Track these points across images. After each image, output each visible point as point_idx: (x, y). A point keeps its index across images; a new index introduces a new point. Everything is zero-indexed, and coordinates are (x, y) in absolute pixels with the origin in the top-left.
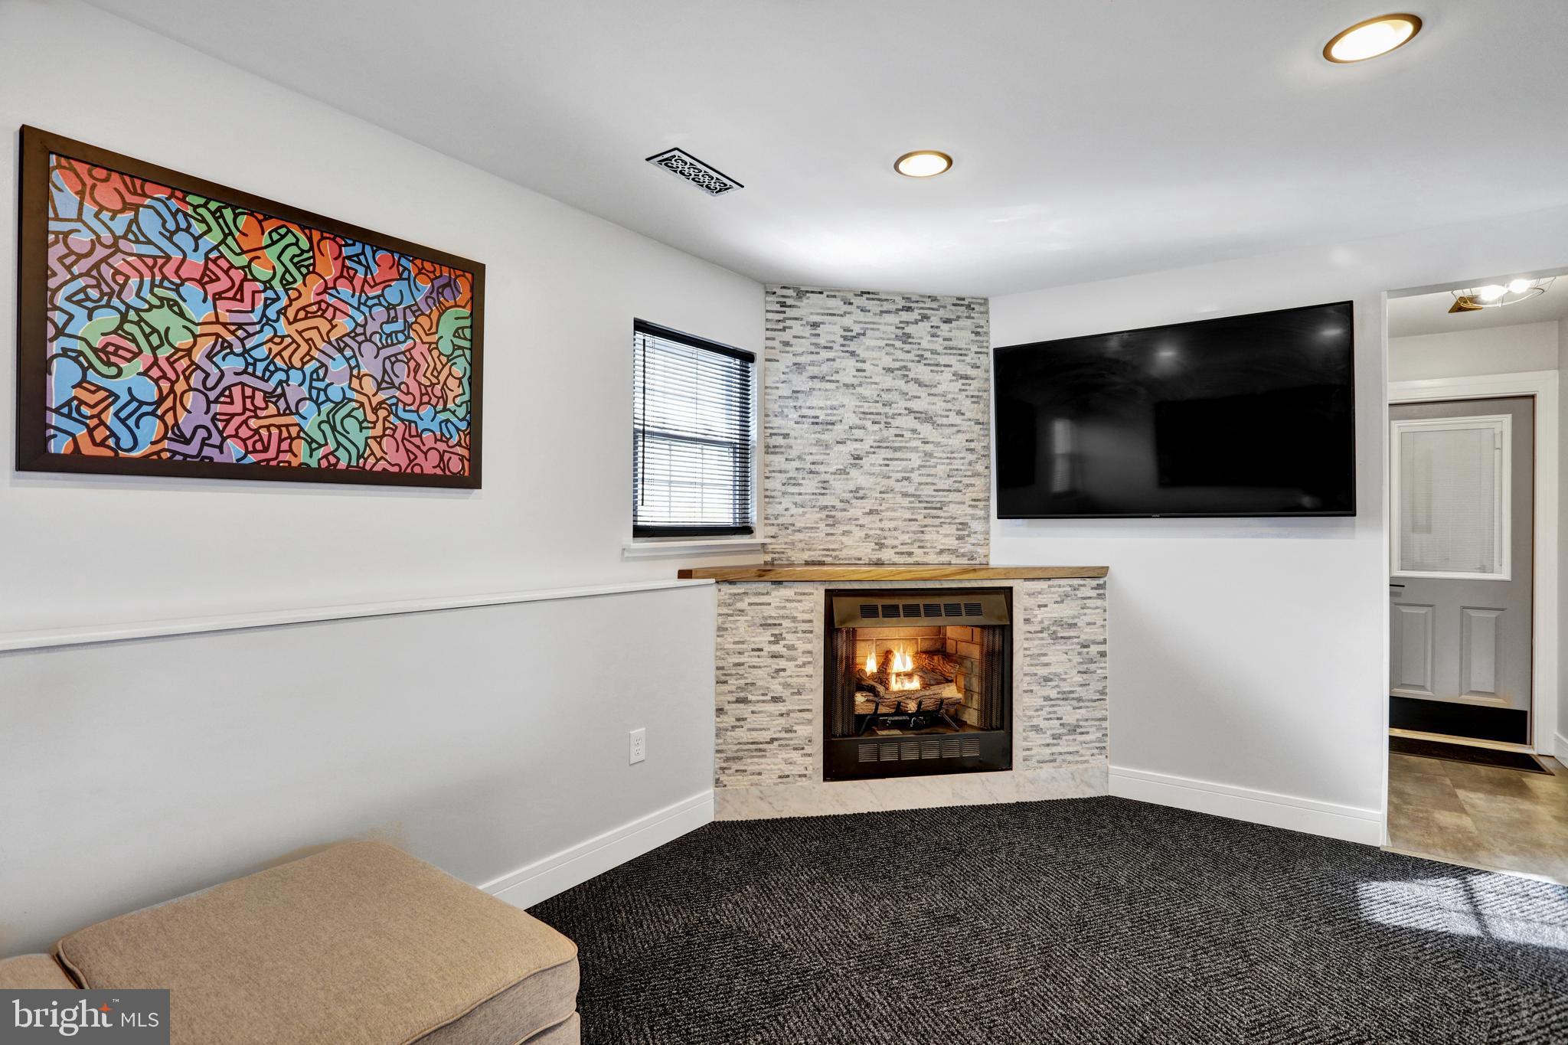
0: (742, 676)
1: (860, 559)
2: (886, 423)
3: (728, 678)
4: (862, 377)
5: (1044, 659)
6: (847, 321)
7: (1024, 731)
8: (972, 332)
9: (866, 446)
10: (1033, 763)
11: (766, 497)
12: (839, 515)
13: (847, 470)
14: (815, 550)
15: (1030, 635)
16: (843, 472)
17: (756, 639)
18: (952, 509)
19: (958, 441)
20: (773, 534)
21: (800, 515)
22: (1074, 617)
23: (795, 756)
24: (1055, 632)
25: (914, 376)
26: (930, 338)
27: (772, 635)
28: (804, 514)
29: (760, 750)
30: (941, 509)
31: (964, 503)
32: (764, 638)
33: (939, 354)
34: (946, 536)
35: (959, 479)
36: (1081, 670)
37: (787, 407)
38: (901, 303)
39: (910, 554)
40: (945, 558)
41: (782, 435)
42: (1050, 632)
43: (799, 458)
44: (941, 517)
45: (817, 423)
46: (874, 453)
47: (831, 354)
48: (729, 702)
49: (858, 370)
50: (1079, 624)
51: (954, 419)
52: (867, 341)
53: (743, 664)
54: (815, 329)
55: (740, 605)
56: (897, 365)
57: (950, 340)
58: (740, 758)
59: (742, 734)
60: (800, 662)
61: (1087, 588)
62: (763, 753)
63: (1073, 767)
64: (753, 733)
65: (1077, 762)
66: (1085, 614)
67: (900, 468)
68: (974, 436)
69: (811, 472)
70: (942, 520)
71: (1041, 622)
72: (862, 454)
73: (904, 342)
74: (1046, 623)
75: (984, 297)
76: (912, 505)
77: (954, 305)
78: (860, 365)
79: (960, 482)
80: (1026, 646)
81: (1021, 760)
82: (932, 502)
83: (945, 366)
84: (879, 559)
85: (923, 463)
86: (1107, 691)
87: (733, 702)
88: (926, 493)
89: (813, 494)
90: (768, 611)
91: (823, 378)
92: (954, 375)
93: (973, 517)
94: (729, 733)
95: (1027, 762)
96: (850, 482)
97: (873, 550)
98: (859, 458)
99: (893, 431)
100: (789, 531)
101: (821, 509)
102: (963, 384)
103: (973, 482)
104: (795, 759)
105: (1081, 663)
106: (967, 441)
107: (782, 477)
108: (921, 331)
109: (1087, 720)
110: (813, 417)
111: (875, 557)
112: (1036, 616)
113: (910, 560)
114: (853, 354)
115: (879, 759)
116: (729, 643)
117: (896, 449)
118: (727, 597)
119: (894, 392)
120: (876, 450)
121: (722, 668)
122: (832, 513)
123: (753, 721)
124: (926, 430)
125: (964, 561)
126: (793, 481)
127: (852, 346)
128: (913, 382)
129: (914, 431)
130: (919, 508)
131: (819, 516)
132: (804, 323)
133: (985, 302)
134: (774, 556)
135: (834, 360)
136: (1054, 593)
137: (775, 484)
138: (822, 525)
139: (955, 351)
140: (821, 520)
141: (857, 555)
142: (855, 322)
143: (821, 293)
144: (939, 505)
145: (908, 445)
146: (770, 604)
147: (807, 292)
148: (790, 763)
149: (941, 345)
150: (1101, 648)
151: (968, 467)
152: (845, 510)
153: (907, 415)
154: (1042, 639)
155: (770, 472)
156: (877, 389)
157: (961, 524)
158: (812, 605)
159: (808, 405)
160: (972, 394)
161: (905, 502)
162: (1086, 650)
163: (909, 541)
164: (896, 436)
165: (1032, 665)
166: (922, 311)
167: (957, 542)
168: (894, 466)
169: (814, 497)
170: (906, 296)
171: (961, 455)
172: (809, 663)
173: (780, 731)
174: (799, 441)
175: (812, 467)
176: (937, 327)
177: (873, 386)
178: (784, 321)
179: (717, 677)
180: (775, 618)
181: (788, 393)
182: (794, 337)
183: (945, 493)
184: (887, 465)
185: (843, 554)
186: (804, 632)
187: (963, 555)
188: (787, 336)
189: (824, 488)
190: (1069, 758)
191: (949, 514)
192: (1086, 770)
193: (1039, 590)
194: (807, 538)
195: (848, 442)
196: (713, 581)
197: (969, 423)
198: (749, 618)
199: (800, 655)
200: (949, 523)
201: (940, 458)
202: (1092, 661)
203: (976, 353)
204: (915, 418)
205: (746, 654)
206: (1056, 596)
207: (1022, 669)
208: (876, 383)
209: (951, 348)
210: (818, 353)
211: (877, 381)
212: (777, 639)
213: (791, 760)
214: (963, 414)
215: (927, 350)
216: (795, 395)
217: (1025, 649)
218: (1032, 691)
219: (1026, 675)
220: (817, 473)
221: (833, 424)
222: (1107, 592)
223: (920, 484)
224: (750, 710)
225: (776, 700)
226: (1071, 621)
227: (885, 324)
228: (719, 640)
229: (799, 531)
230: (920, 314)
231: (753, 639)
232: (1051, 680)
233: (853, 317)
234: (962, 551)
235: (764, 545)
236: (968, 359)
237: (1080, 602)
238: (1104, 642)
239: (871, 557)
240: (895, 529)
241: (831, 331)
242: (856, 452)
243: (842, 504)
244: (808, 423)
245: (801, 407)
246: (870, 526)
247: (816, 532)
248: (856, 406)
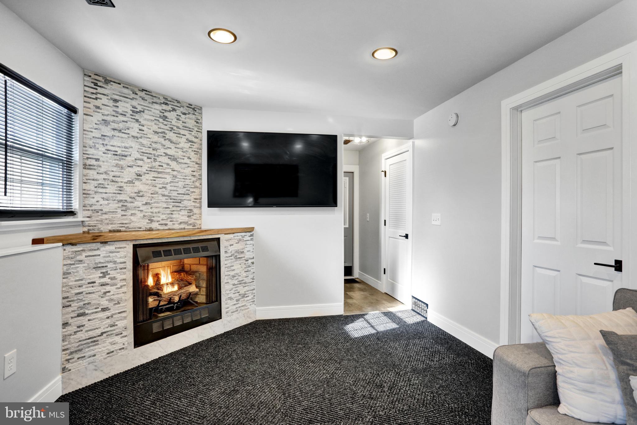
0: (81, 300)
1: (140, 228)
2: (154, 159)
3: (71, 303)
4: (142, 134)
5: (233, 268)
6: (135, 103)
7: (226, 300)
8: (195, 121)
9: (144, 170)
10: (230, 313)
11: (84, 194)
12: (129, 205)
13: (133, 182)
14: (115, 224)
15: (227, 258)
16: (131, 182)
17: (91, 277)
18: (185, 203)
19: (188, 171)
20: (89, 215)
21: (106, 205)
22: (243, 249)
23: (117, 339)
24: (236, 256)
25: (168, 138)
26: (176, 120)
27: (101, 273)
28: (108, 204)
29: (94, 341)
30: (180, 203)
31: (190, 200)
32: (96, 276)
33: (180, 129)
34: (183, 215)
35: (189, 189)
36: (246, 271)
37: (98, 143)
38: (163, 101)
39: (166, 225)
40: (182, 226)
41: (94, 159)
42: (235, 256)
43: (106, 173)
44: (181, 207)
45: (116, 155)
46: (148, 173)
47: (125, 119)
48: (72, 318)
49: (140, 130)
50: (244, 252)
51: (186, 160)
52: (146, 116)
53: (82, 293)
54: (116, 103)
55: (79, 258)
56: (160, 130)
57: (185, 123)
58: (80, 350)
59: (82, 335)
60: (118, 286)
61: (247, 236)
62: (96, 343)
63: (244, 312)
64: (89, 332)
65: (245, 309)
66: (247, 247)
67: (161, 182)
68: (195, 169)
69: (113, 181)
70: (181, 208)
71: (231, 252)
72: (142, 174)
73: (164, 120)
74: (233, 252)
75: (201, 106)
76: (167, 201)
77: (187, 107)
78: (141, 127)
79: (189, 190)
80: (226, 263)
81: (225, 313)
82: (176, 199)
83: (183, 135)
84: (150, 228)
85: (172, 181)
86: (254, 278)
87: (75, 317)
88: (173, 195)
89: (114, 193)
90: (98, 259)
91: (120, 130)
92: (187, 140)
93: (195, 207)
94: (72, 337)
95: (227, 314)
96: (135, 188)
97: (147, 223)
98: (140, 175)
99: (157, 163)
100: (99, 214)
101: (118, 201)
102: (191, 145)
103: (194, 191)
104: (116, 341)
105: (246, 268)
106: (192, 171)
107: (95, 183)
108: (172, 116)
109: (248, 291)
110: (114, 151)
111: (148, 227)
112: (229, 250)
113: (166, 228)
114: (137, 121)
115: (163, 328)
116: (72, 281)
117: (159, 173)
118: (70, 253)
119: (158, 144)
120: (149, 172)
121: (67, 297)
122: (125, 204)
123: (89, 325)
124: (174, 164)
125: (191, 227)
126: (102, 186)
127: (137, 116)
128: (168, 140)
129: (168, 164)
130: (171, 202)
131: (117, 205)
132: (109, 98)
133: (201, 109)
134: (89, 228)
135: (126, 122)
136: (235, 239)
137: (91, 186)
138: (119, 210)
139: (187, 129)
140: (119, 207)
141: (139, 226)
142: (139, 104)
143: (120, 84)
144: (179, 201)
145: (165, 171)
146: (99, 255)
147: (111, 81)
148: (114, 344)
149: (181, 125)
150: (252, 261)
151: (193, 184)
152: (132, 202)
153: (165, 156)
154: (232, 259)
155: (87, 179)
156: (150, 141)
157: (189, 210)
158: (125, 253)
159: (111, 144)
160: (194, 150)
161: (164, 199)
162: (247, 262)
163: (166, 218)
164: (159, 166)
165: (228, 271)
166: (173, 106)
167: (188, 218)
168: (158, 181)
169: (115, 195)
170: (165, 97)
171: (189, 178)
172: (124, 285)
173: (107, 327)
174: (105, 163)
175: (114, 178)
176: (180, 116)
177: (148, 139)
178: (96, 94)
179: (63, 303)
180: (103, 263)
181: (100, 136)
182: (103, 105)
183: (182, 195)
184: (155, 180)
185: (131, 226)
186: (121, 269)
187: (190, 224)
188: (98, 103)
189: (120, 191)
190: (243, 308)
191: (184, 205)
192: (248, 312)
193: (230, 238)
194: (110, 218)
195: (134, 167)
196: (61, 244)
197: (193, 163)
198: (86, 265)
199: (119, 282)
200: (184, 210)
201: (180, 178)
202: (249, 267)
203: (197, 131)
204: (169, 158)
205: (84, 286)
206: (236, 240)
207: (224, 273)
208: (149, 138)
209: (186, 127)
210: (117, 116)
212: (105, 274)
213: (114, 342)
214: (190, 159)
215: (175, 126)
216: (103, 137)
217: (226, 264)
218: (228, 282)
219: (226, 276)
220: (116, 182)
221: (126, 156)
222: (254, 238)
223: (171, 190)
224: (87, 320)
225: (104, 310)
226: (242, 251)
227: (155, 109)
228: (65, 280)
229: (105, 214)
230: (172, 108)
231: (89, 277)
232: (235, 276)
233: (138, 102)
234: (190, 222)
235: (83, 221)
236: (193, 133)
237: (245, 242)
238: (253, 258)
239: (146, 227)
240: (159, 212)
241: (125, 106)
242: (138, 173)
243: (131, 199)
244: (111, 154)
245: (106, 145)
246: (146, 211)
247: (116, 214)
248: (139, 148)
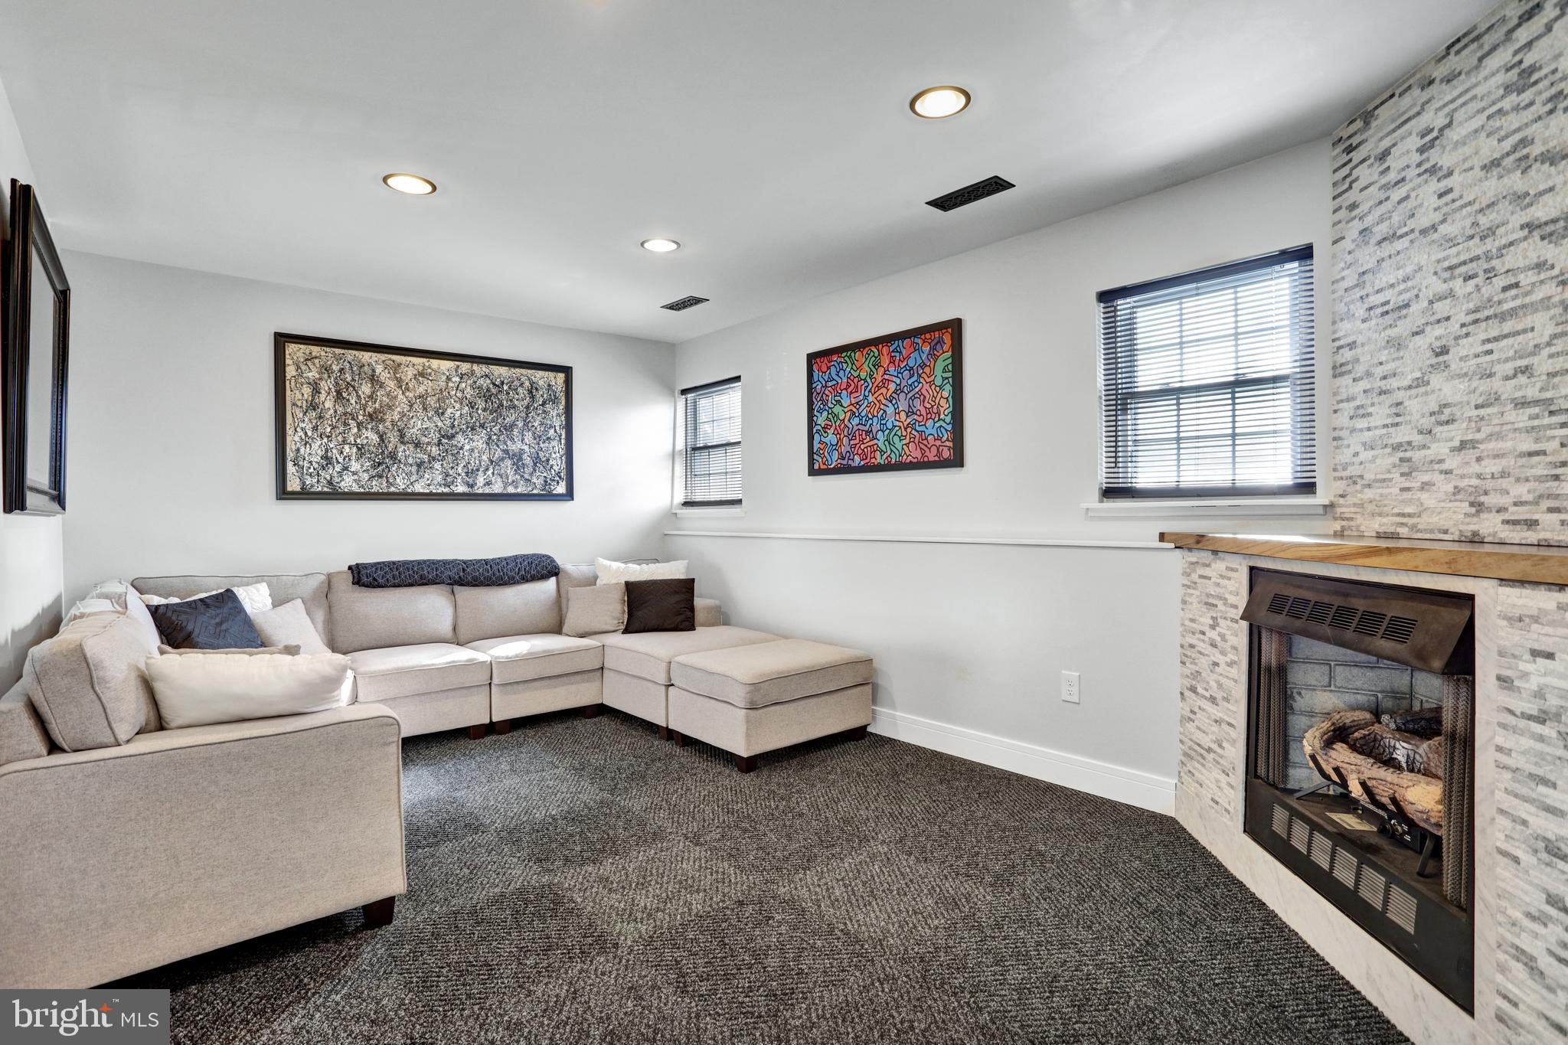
0: (1194, 661)
1: (1446, 532)
2: (1483, 272)
6: (1426, 118)
9: (1454, 327)
11: (1335, 439)
12: (1417, 455)
13: (1426, 379)
14: (1387, 515)
16: (1421, 382)
17: (1202, 619)
21: (1370, 462)
25: (1541, 150)
27: (1212, 618)
28: (1375, 457)
32: (1207, 619)
37: (1353, 302)
39: (1530, 523)
41: (1349, 344)
43: (1367, 374)
45: (1387, 313)
46: (1467, 335)
47: (1403, 191)
49: (1440, 196)
52: (1456, 133)
53: (1195, 647)
54: (1384, 162)
67: (1509, 353)
69: (1382, 392)
72: (1448, 343)
73: (1522, 90)
78: (1441, 186)
84: (1476, 533)
87: (1189, 689)
89: (1384, 426)
90: (1210, 587)
91: (1394, 234)
96: (1432, 397)
97: (1467, 515)
98: (1443, 351)
99: (1498, 284)
100: (1358, 487)
101: (1394, 449)
107: (1348, 408)
110: (1382, 304)
111: (1471, 527)
112: (1527, 677)
113: (1530, 536)
114: (1430, 172)
115: (1288, 838)
116: (1188, 619)
117: (1501, 318)
119: (1501, 204)
120: (1470, 328)
121: (1184, 647)
122: (1408, 454)
126: (1361, 412)
127: (1430, 158)
128: (1537, 165)
129: (1537, 268)
131: (1392, 460)
135: (1407, 197)
137: (1343, 419)
138: (1395, 475)
140: (1395, 466)
141: (1443, 524)
142: (1438, 110)
143: (1390, 97)
145: (1524, 301)
146: (1210, 578)
147: (1375, 108)
152: (1424, 447)
153: (1526, 238)
155: (1338, 403)
156: (1471, 215)
159: (1376, 287)
161: (1522, 418)
163: (1531, 498)
164: (1503, 290)
168: (1499, 350)
169: (1384, 431)
174: (1366, 348)
175: (1383, 383)
178: (1350, 172)
180: (1213, 597)
181: (1354, 279)
182: (1363, 189)
184: (1490, 352)
185: (1423, 522)
188: (1351, 194)
189: (1398, 415)
193: (1536, 614)
194: (1377, 498)
195: (1428, 329)
198: (1199, 593)
204: (1544, 238)
205: (1196, 635)
208: (1470, 203)
210: (1387, 198)
211: (1471, 198)
216: (1361, 280)
220: (1389, 391)
221: (1407, 306)
223: (1549, 376)
227: (1486, 78)
228: (1183, 613)
229: (1369, 486)
233: (1435, 104)
239: (1462, 527)
240: (1502, 474)
241: (1406, 150)
242: (1438, 344)
243: (1421, 437)
244: (1377, 317)
245: (1367, 295)
246: (1459, 472)
247: (1388, 487)
248: (1438, 261)
